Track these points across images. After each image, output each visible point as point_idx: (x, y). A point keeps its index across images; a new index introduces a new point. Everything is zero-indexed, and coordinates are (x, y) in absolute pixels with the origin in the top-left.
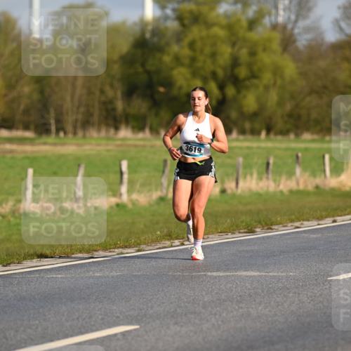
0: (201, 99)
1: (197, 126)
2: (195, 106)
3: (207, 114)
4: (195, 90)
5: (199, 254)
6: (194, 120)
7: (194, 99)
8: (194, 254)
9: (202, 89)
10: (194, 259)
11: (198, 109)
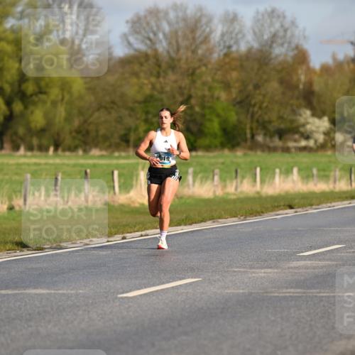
0: (167, 118)
1: (165, 139)
2: (163, 123)
3: (172, 130)
4: (162, 110)
5: (164, 244)
6: (162, 134)
7: (162, 118)
8: (160, 244)
9: (168, 109)
10: (159, 248)
11: (165, 126)
